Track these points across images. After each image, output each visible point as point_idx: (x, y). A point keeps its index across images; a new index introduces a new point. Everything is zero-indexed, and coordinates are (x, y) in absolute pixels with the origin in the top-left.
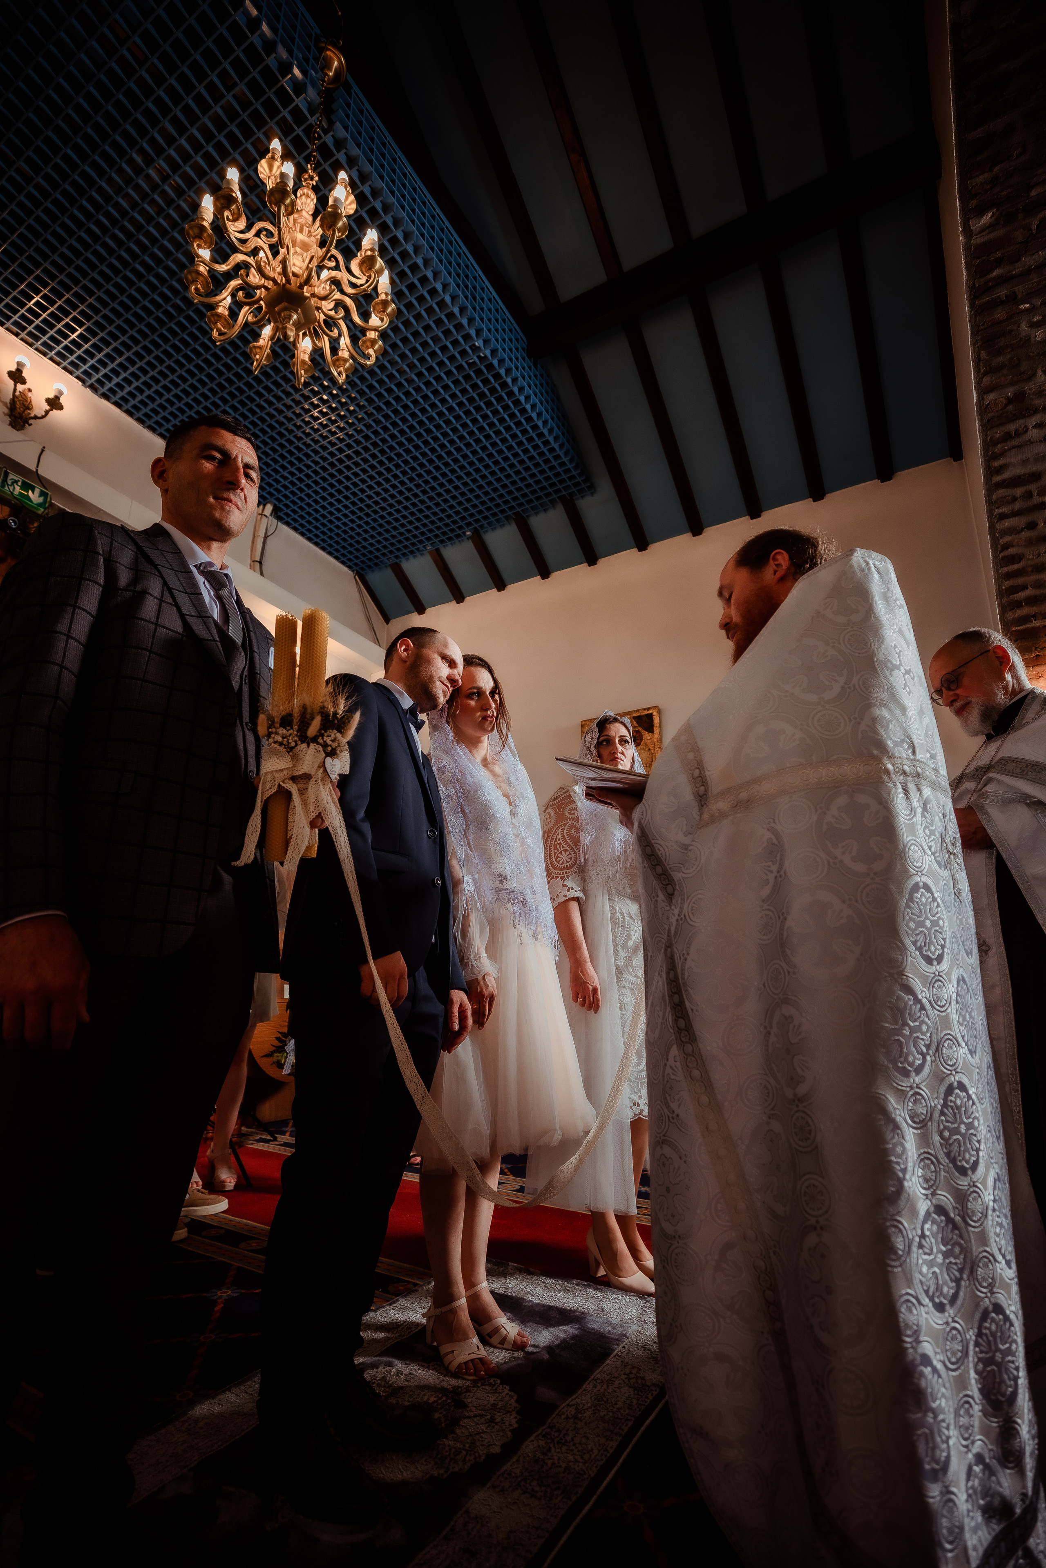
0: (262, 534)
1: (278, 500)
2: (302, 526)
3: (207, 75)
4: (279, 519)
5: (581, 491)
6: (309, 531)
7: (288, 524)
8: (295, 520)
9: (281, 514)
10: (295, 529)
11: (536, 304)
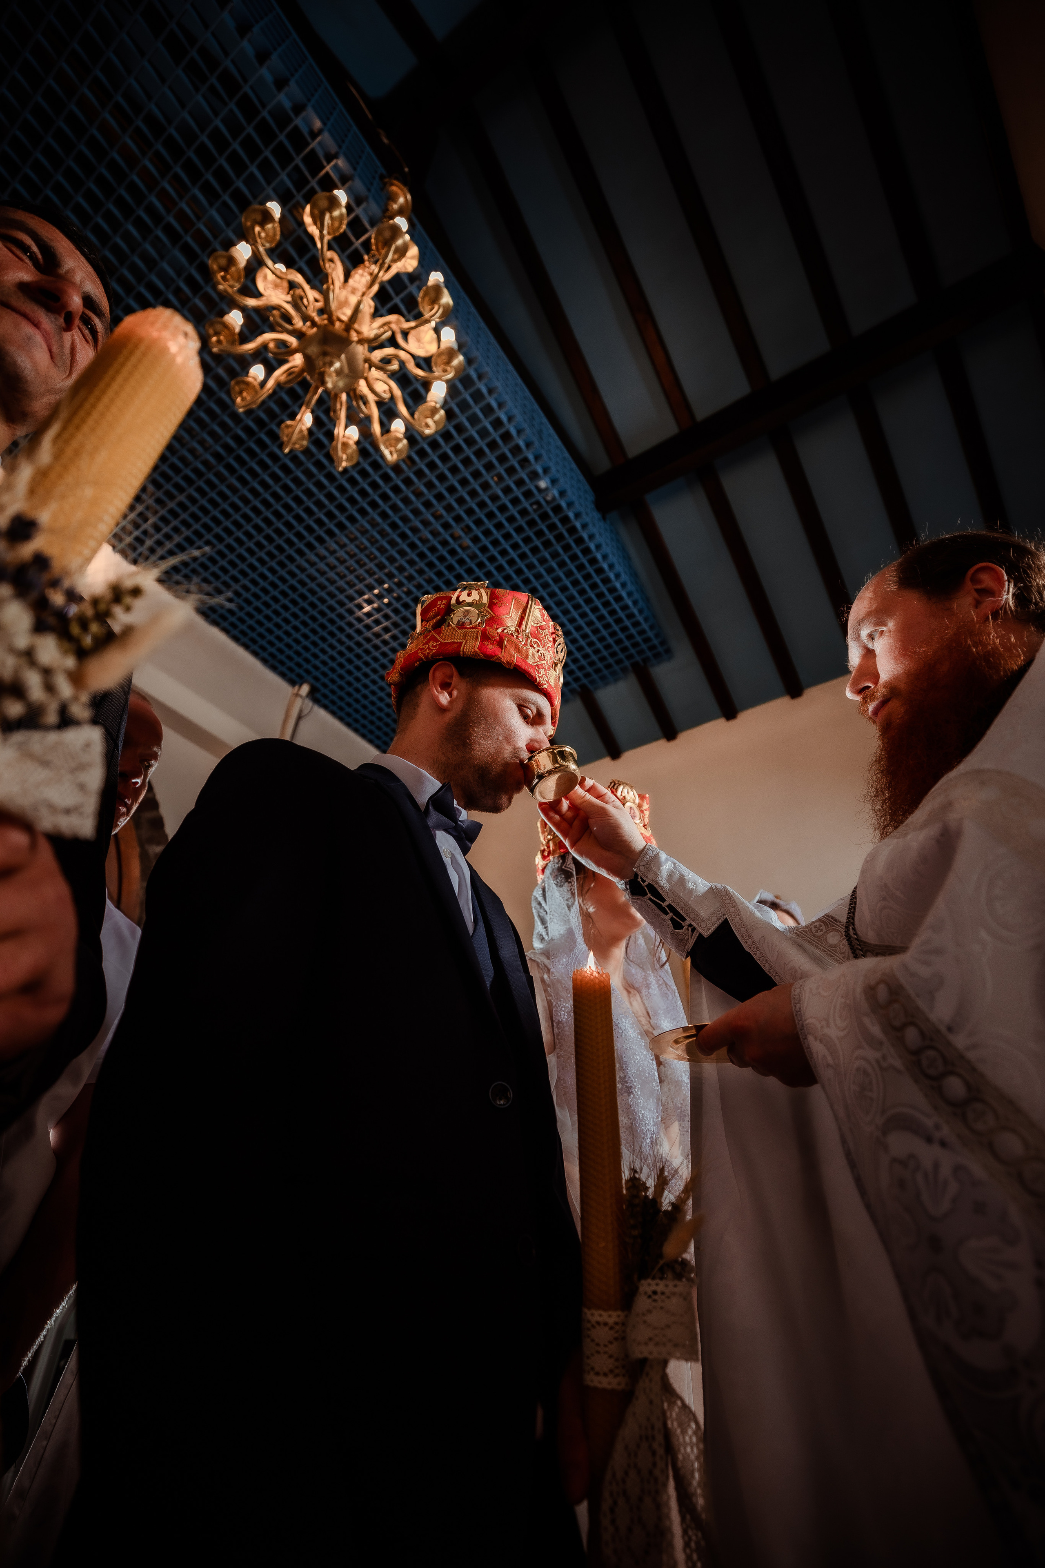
0: (295, 713)
1: (316, 679)
2: (341, 709)
3: (247, 167)
4: (316, 701)
5: (657, 656)
6: (349, 715)
7: (325, 707)
8: (333, 702)
9: (318, 695)
10: (333, 713)
11: (602, 463)
